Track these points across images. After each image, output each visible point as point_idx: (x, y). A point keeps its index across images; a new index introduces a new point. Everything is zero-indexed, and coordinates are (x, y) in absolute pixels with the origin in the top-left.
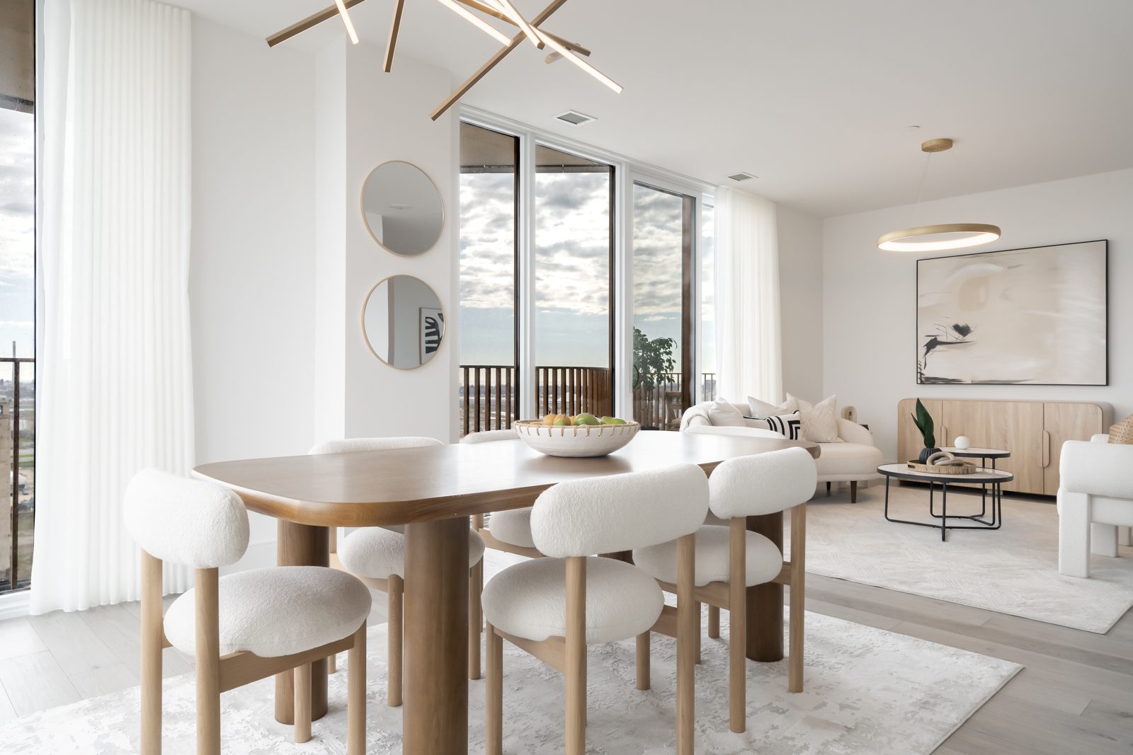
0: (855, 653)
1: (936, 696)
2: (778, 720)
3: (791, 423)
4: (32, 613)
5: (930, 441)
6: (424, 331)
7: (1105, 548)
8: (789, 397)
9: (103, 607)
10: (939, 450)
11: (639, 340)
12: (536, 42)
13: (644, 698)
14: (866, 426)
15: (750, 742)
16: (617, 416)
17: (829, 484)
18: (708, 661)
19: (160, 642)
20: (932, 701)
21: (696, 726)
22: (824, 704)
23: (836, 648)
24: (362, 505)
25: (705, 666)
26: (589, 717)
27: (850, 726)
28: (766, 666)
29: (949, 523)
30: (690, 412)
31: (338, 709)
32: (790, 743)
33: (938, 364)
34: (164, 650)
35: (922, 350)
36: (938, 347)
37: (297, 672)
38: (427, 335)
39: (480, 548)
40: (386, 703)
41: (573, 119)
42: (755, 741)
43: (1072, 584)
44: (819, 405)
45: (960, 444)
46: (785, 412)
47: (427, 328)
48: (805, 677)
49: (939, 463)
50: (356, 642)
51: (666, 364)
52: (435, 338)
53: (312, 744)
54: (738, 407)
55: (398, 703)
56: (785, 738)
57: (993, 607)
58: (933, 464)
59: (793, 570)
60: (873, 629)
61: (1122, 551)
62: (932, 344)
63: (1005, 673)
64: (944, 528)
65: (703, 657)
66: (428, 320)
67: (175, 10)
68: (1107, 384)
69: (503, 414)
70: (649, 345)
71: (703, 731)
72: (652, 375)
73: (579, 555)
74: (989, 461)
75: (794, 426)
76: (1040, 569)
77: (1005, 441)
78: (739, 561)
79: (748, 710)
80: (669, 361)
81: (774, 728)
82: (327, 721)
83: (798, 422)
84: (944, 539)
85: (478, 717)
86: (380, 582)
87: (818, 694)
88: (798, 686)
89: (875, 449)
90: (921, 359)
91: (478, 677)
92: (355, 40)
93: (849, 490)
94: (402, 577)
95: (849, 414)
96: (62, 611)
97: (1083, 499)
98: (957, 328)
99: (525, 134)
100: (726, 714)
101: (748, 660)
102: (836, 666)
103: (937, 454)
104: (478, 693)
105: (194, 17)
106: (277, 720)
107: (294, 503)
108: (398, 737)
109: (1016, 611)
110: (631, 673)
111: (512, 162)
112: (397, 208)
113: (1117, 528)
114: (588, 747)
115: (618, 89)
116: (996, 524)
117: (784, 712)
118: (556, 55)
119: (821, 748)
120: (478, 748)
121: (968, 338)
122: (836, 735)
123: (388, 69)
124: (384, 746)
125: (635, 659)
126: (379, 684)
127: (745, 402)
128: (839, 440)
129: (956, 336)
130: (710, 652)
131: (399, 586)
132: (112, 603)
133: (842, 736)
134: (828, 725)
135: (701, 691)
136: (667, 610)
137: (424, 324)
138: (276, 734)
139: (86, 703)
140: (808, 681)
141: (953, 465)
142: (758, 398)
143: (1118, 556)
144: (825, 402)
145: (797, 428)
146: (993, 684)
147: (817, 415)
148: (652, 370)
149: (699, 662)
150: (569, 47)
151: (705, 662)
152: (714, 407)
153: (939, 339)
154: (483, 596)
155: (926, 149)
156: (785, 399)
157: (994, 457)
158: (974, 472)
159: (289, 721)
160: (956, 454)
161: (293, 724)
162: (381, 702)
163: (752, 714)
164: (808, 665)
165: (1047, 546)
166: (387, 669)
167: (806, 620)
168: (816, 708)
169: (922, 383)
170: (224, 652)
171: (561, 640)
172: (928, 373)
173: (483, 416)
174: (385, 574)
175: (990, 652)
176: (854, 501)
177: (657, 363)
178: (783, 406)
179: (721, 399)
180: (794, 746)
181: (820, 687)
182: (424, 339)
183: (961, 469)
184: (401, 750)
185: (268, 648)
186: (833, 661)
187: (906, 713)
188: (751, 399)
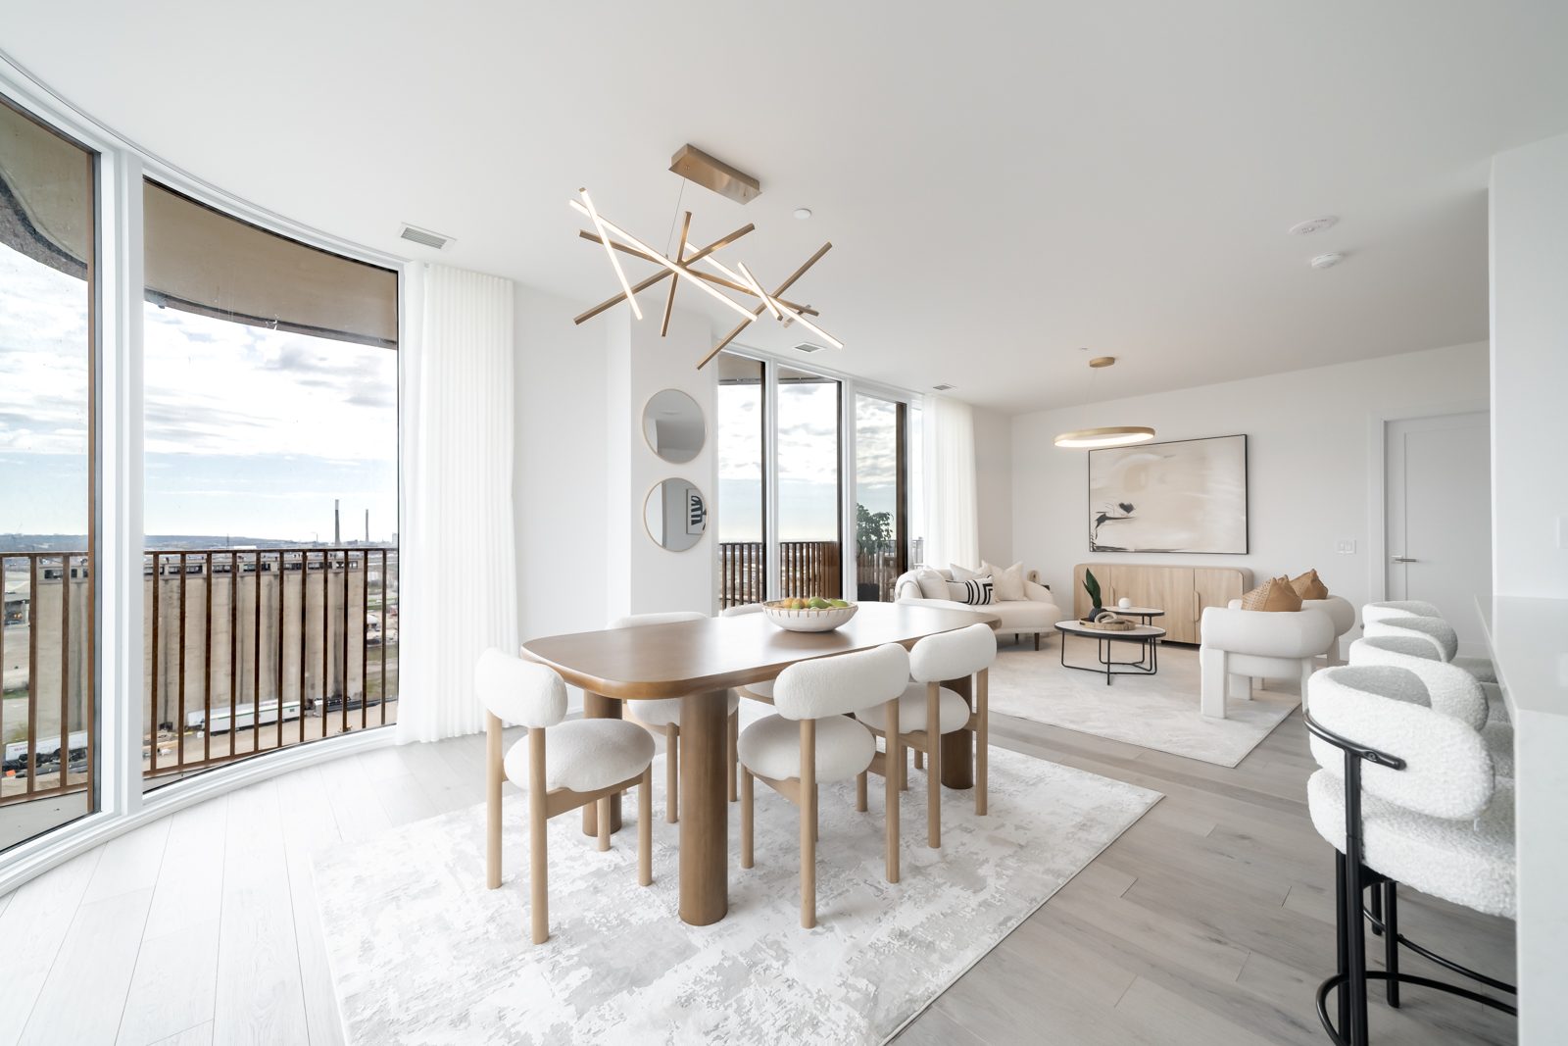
0: (1031, 783)
1: (1092, 820)
2: (966, 838)
3: (985, 586)
4: (398, 744)
5: (1098, 603)
6: (690, 508)
7: (1240, 692)
8: (983, 562)
9: (450, 739)
10: (1105, 610)
11: (862, 514)
12: (777, 315)
13: (862, 818)
14: (1047, 587)
15: (944, 856)
16: (844, 599)
17: (1017, 635)
18: (913, 788)
19: (500, 777)
20: (1089, 824)
21: (901, 842)
22: (1003, 825)
23: (1015, 778)
24: (650, 684)
25: (911, 793)
26: (821, 833)
27: (1022, 844)
28: (958, 793)
29: (1113, 669)
30: (903, 578)
31: (629, 825)
32: (975, 857)
33: (1107, 535)
34: (503, 783)
35: (1094, 524)
36: (1107, 522)
37: (600, 802)
38: (693, 510)
39: (736, 700)
40: (665, 820)
41: (807, 348)
42: (947, 855)
43: (1211, 724)
44: (1008, 570)
45: (1123, 605)
46: (981, 576)
47: (693, 505)
48: (989, 803)
49: (1104, 621)
50: (644, 779)
51: (885, 533)
52: (699, 512)
53: (611, 852)
54: (941, 573)
55: (675, 820)
56: (972, 853)
57: (1144, 743)
58: (1100, 621)
59: (979, 719)
60: (1046, 762)
61: (1257, 694)
62: (1102, 519)
63: (1149, 801)
64: (1109, 673)
65: (909, 785)
66: (694, 498)
67: (502, 280)
68: (1248, 553)
69: (753, 565)
70: (871, 518)
71: (908, 846)
72: (873, 542)
73: (810, 718)
74: (1147, 619)
75: (987, 588)
76: (1187, 710)
77: (1163, 599)
78: (935, 716)
79: (942, 829)
80: (887, 531)
81: (963, 844)
82: (621, 834)
83: (990, 585)
84: (1109, 684)
85: (735, 833)
86: (660, 729)
87: (999, 817)
88: (983, 810)
89: (1055, 607)
90: (1093, 531)
91: (735, 799)
92: (639, 316)
93: (1033, 639)
94: (678, 724)
95: (1033, 577)
96: (419, 741)
97: (1220, 654)
98: (1122, 506)
99: (770, 360)
100: (925, 833)
101: (943, 788)
102: (1015, 793)
103: (1104, 613)
104: (735, 812)
105: (516, 285)
106: (587, 834)
107: (601, 681)
108: (675, 848)
109: (1163, 747)
110: (853, 798)
111: (759, 376)
112: (667, 413)
113: (1251, 678)
114: (818, 858)
115: (840, 346)
116: (1153, 671)
117: (971, 832)
118: (791, 320)
119: (999, 861)
120: (735, 857)
121: (1131, 514)
122: (1010, 851)
123: (664, 335)
124: (665, 855)
125: (856, 786)
126: (660, 806)
127: (948, 568)
128: (1025, 599)
129: (1121, 513)
130: (915, 780)
131: (675, 731)
132: (457, 736)
133: (1016, 852)
134: (1005, 843)
135: (905, 812)
136: (878, 755)
137: (690, 502)
138: (584, 844)
139: (443, 817)
140: (991, 806)
141: (1117, 623)
142: (958, 564)
143: (1252, 699)
144: (1013, 568)
145: (990, 590)
146: (1139, 810)
147: (1007, 578)
148: (874, 538)
149: (905, 788)
150: (801, 311)
151: (911, 789)
152: (922, 574)
153: (1108, 515)
154: (738, 743)
155: (1093, 366)
156: (981, 566)
157: (1150, 615)
158: (1133, 629)
159: (594, 834)
160: (1118, 613)
161: (596, 836)
162: (662, 818)
163: (946, 832)
164: (992, 792)
165: (1191, 688)
166: (666, 793)
167: (989, 753)
168: (997, 828)
169: (1094, 550)
170: (550, 788)
171: (797, 780)
172: (1099, 542)
173: (737, 568)
174: (664, 722)
175: (1139, 782)
176: (1037, 649)
177: (878, 532)
178: (979, 571)
179: (928, 567)
180: (978, 860)
181: (1001, 811)
182: (690, 514)
183: (1122, 626)
184: (678, 859)
185: (582, 784)
186: (1012, 789)
187: (1068, 833)
188: (953, 566)
